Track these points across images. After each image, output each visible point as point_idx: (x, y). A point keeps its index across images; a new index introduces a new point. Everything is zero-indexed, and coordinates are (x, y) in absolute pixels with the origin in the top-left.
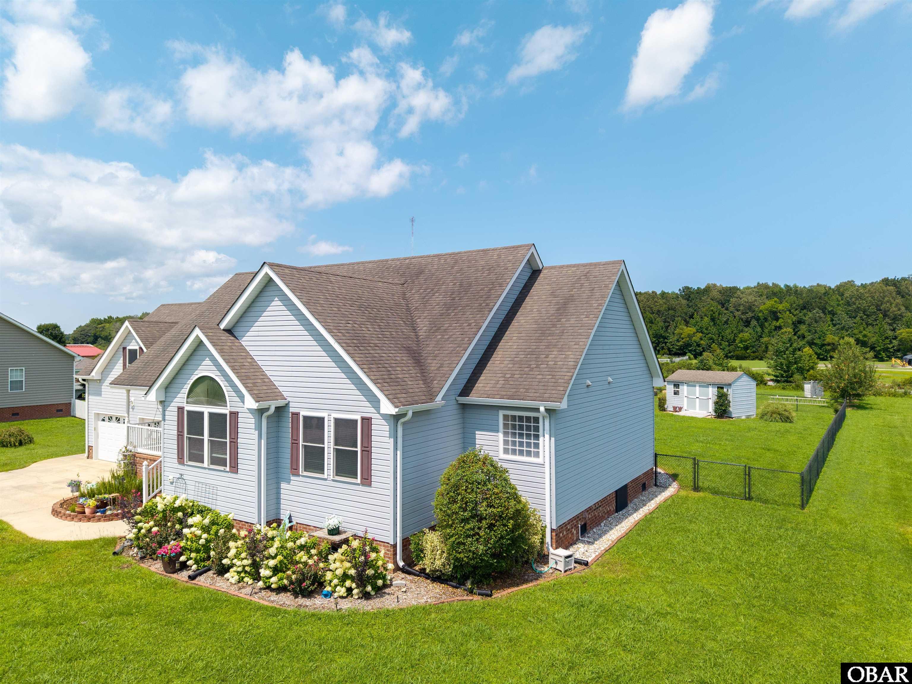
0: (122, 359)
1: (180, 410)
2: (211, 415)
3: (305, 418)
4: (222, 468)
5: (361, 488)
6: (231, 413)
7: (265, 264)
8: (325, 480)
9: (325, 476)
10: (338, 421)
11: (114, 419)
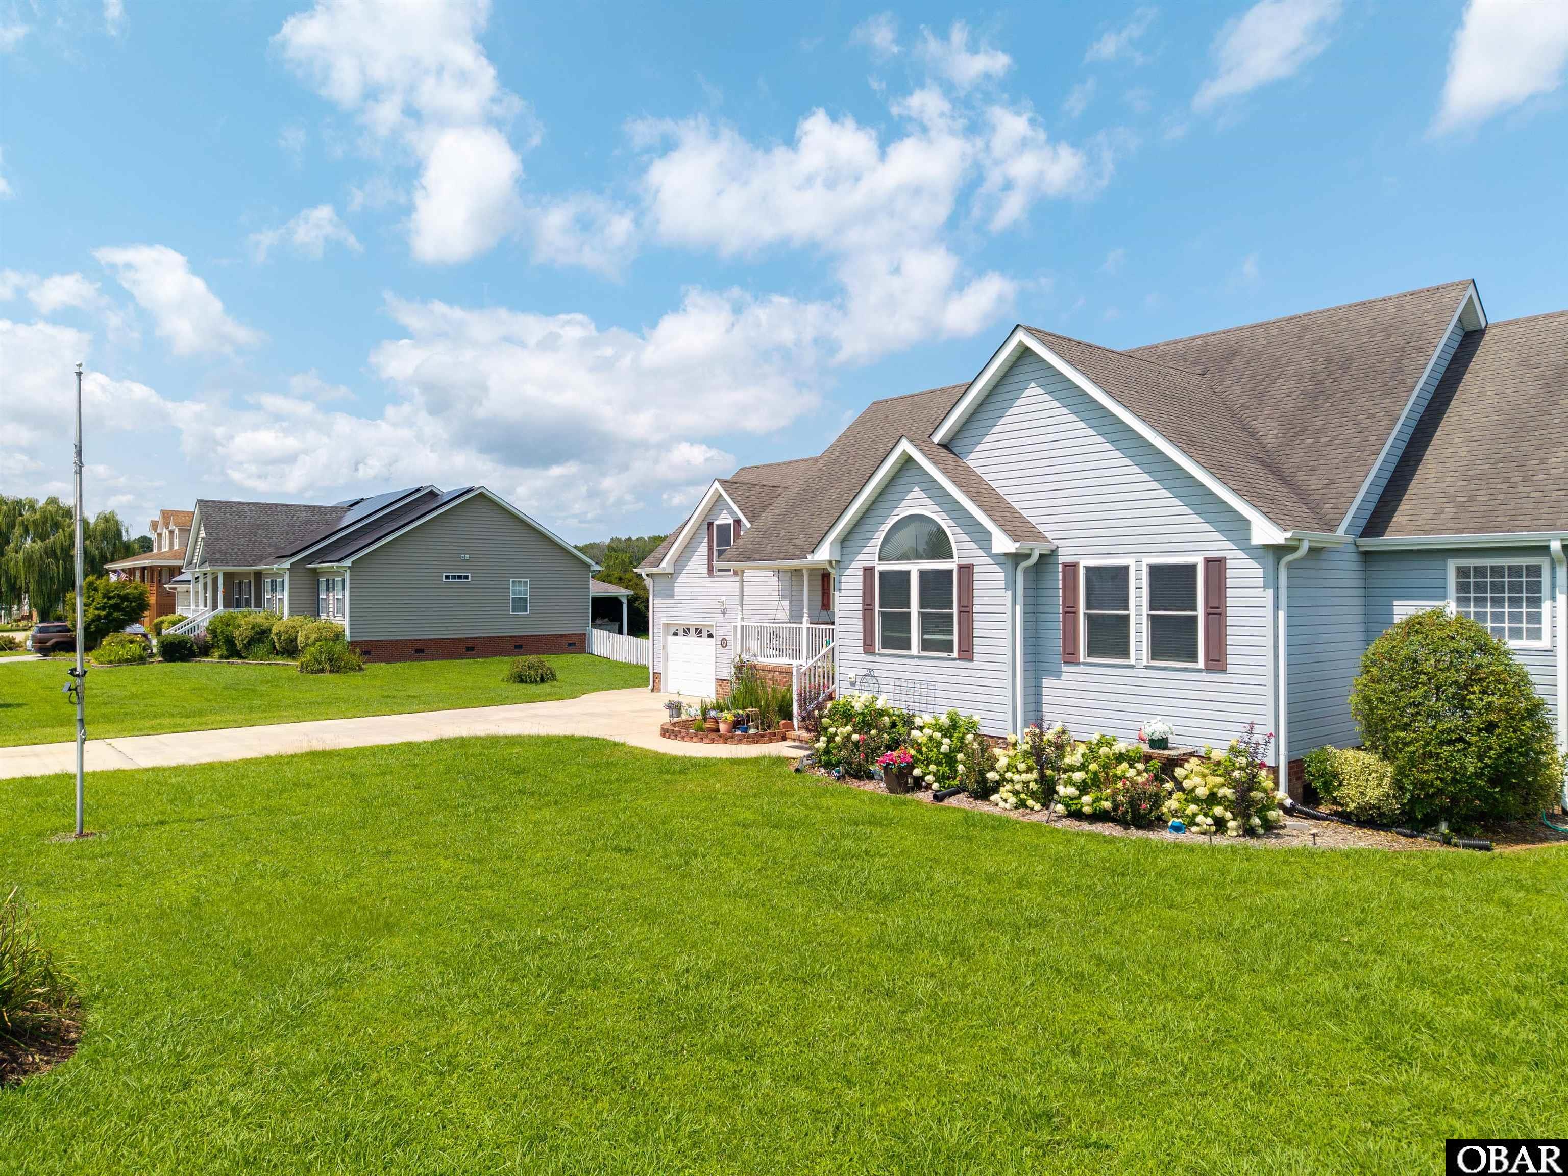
0: (706, 540)
1: (868, 572)
2: (923, 574)
3: (1088, 569)
4: (945, 655)
5: (1204, 676)
6: (960, 567)
7: (1019, 328)
8: (1132, 667)
9: (1132, 661)
10: (1155, 571)
11: (692, 631)
